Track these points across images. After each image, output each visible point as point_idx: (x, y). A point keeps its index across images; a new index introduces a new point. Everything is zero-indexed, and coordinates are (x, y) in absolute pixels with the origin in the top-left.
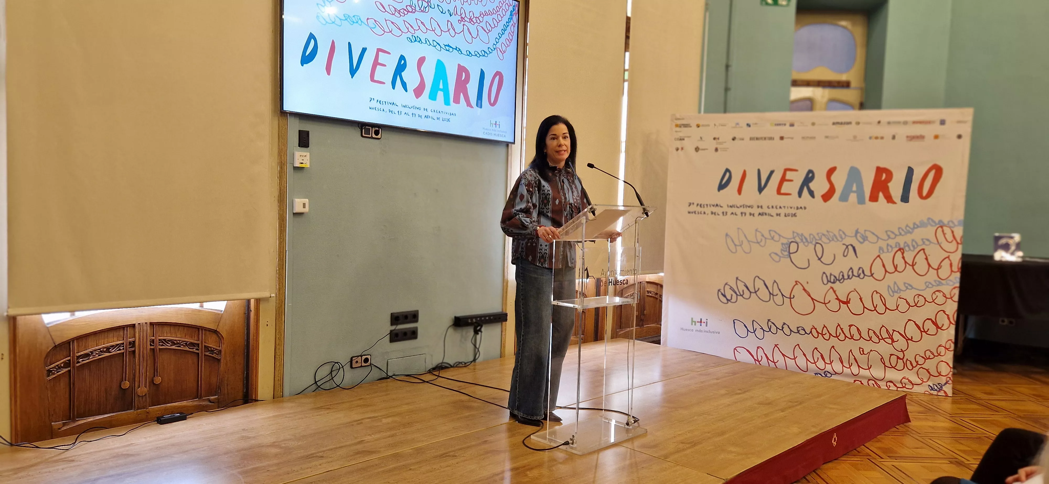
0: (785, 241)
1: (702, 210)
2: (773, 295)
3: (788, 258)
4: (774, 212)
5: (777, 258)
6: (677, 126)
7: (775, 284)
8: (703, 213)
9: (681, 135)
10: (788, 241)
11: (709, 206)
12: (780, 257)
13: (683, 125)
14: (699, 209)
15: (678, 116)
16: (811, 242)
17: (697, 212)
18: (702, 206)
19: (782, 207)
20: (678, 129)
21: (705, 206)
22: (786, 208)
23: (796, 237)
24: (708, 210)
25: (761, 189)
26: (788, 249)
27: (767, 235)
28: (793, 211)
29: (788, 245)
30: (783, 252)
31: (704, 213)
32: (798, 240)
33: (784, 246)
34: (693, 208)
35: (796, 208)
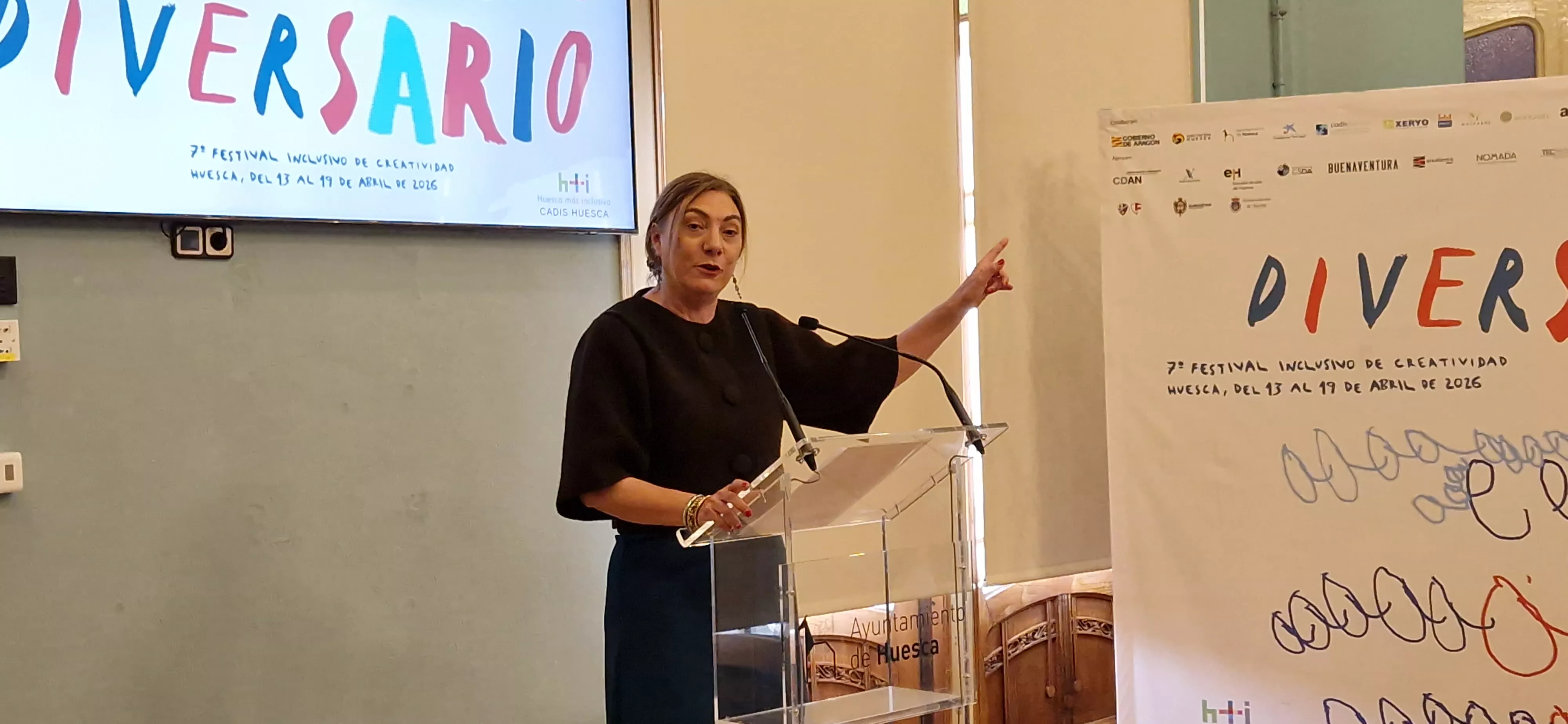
0: (1454, 460)
1: (1209, 381)
2: (1431, 620)
3: (1466, 508)
4: (1413, 376)
5: (1434, 512)
6: (1116, 142)
7: (1436, 586)
8: (1210, 389)
9: (1131, 166)
10: (1463, 460)
11: (1226, 368)
12: (1444, 507)
13: (1134, 138)
14: (1198, 380)
15: (1119, 116)
16: (1530, 461)
17: (1193, 390)
18: (1207, 370)
19: (1436, 363)
20: (1121, 151)
21: (1217, 369)
22: (1449, 363)
23: (1484, 445)
24: (1226, 381)
25: (1371, 313)
26: (1464, 483)
27: (1401, 447)
28: (1472, 371)
29: (1465, 473)
30: (1449, 491)
31: (1216, 390)
32: (1490, 454)
33: (1450, 473)
34: (1181, 378)
35: (1476, 363)
